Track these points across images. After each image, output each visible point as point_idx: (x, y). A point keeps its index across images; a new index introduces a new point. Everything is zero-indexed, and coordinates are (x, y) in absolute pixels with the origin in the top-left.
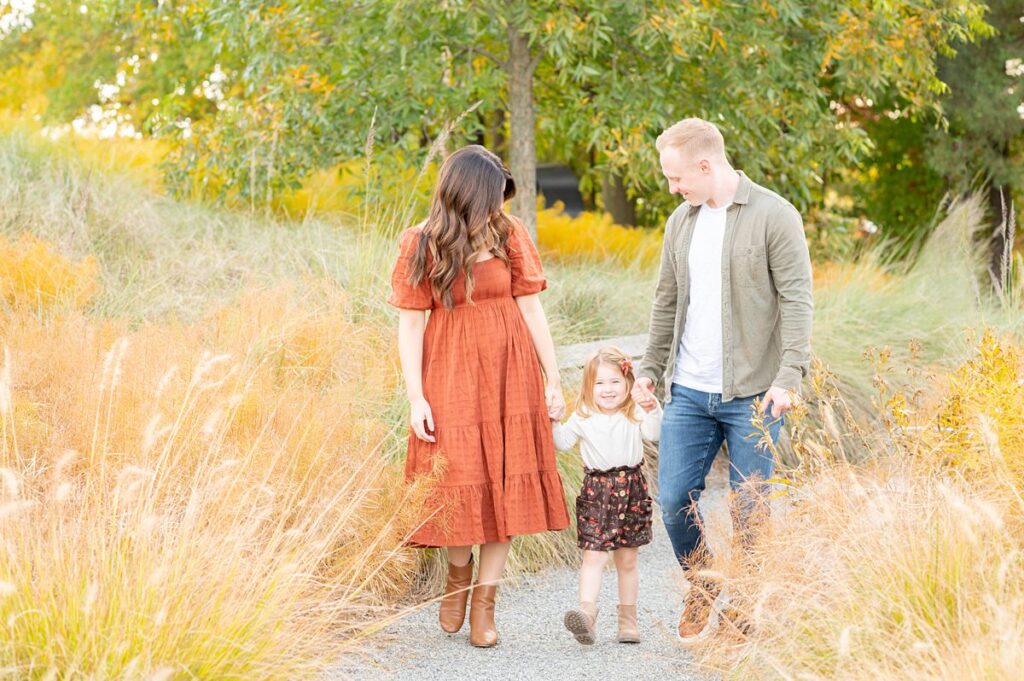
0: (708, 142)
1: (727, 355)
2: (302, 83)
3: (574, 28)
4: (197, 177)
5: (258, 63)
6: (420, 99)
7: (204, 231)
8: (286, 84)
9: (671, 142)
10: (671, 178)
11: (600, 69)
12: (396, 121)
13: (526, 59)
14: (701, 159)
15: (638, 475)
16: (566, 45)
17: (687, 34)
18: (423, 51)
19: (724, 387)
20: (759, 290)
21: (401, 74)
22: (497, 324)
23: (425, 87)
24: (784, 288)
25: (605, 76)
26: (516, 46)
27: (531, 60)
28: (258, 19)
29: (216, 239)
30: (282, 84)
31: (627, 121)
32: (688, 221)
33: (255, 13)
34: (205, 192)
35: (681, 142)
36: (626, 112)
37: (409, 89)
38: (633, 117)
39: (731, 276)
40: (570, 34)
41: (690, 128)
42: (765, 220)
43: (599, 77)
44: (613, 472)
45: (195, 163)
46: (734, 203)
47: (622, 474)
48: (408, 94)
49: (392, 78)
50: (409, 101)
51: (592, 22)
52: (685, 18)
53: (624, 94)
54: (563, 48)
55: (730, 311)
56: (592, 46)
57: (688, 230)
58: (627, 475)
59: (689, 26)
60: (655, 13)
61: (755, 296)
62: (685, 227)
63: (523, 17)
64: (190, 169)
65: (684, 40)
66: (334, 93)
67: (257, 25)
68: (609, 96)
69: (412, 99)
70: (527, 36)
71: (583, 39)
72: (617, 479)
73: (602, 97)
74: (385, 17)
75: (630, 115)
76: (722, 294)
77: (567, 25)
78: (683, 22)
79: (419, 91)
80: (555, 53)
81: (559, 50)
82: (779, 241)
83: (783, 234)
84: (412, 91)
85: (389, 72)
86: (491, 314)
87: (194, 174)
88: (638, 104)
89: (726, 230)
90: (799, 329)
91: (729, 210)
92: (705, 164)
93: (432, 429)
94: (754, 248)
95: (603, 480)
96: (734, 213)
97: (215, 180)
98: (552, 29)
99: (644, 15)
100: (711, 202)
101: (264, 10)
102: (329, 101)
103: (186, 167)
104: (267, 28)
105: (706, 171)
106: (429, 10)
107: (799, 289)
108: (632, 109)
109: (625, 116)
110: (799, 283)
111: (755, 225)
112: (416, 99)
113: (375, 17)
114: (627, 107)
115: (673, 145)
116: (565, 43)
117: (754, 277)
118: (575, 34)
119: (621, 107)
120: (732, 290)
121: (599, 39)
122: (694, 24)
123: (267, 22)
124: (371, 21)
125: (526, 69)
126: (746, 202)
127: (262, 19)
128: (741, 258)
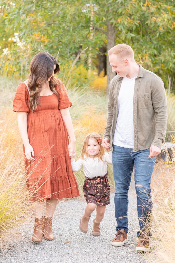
0: (128, 53)
1: (135, 135)
2: (38, 38)
3: (128, 21)
4: (5, 69)
5: (25, 32)
6: (78, 44)
7: (6, 86)
8: (33, 39)
9: (114, 52)
10: (113, 66)
11: (136, 35)
12: (70, 51)
13: (113, 31)
14: (125, 59)
15: (105, 179)
16: (125, 27)
17: (164, 23)
18: (79, 28)
19: (134, 146)
20: (148, 110)
21: (72, 36)
22: (52, 119)
23: (79, 40)
24: (157, 110)
25: (137, 37)
26: (110, 27)
27: (115, 31)
28: (25, 17)
29: (10, 88)
30: (31, 38)
31: (144, 52)
32: (118, 83)
33: (24, 15)
34: (8, 73)
35: (118, 53)
36: (144, 49)
37: (74, 41)
38: (146, 51)
39: (137, 104)
40: (126, 23)
41: (121, 47)
42: (150, 83)
43: (135, 37)
44: (95, 178)
45: (4, 64)
46: (138, 77)
47: (99, 179)
48: (74, 42)
49: (69, 37)
50: (74, 45)
51: (133, 19)
52: (163, 18)
53: (144, 43)
54: (124, 27)
55: (137, 118)
56: (133, 27)
57: (118, 86)
58: (100, 179)
59: (164, 20)
60: (153, 17)
61: (146, 113)
62: (117, 85)
63: (111, 17)
64: (3, 65)
65: (163, 25)
66: (49, 41)
67: (25, 20)
68: (139, 44)
69: (75, 44)
70: (112, 24)
71: (130, 25)
72: (96, 180)
73: (136, 44)
74: (66, 17)
75: (145, 50)
76: (134, 112)
77: (125, 20)
78: (162, 19)
79: (77, 41)
80: (121, 29)
81: (122, 28)
82: (156, 92)
83: (157, 89)
84: (75, 41)
85: (68, 35)
86: (50, 115)
87: (4, 67)
88: (148, 46)
89: (135, 87)
90: (162, 126)
91: (136, 79)
92: (127, 61)
93: (34, 155)
94: (147, 94)
95: (92, 181)
96: (138, 81)
97: (11, 69)
98: (120, 21)
99: (150, 17)
100: (128, 76)
101: (27, 15)
102: (47, 44)
103: (2, 65)
104: (28, 21)
105: (127, 64)
106: (80, 15)
107: (163, 110)
108: (146, 47)
109: (144, 50)
110: (163, 108)
111: (146, 85)
112: (76, 44)
113: (63, 17)
114: (144, 47)
115: (114, 53)
116: (124, 26)
117: (146, 105)
118: (127, 23)
119: (142, 47)
120: (138, 110)
121: (135, 25)
122: (166, 20)
123: (28, 19)
124: (62, 18)
125: (113, 34)
126: (143, 77)
127: (27, 17)
128: (141, 98)
